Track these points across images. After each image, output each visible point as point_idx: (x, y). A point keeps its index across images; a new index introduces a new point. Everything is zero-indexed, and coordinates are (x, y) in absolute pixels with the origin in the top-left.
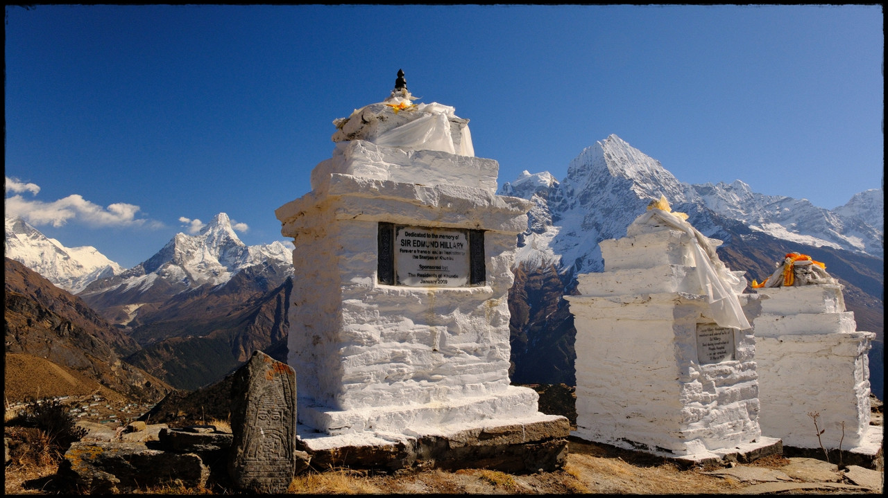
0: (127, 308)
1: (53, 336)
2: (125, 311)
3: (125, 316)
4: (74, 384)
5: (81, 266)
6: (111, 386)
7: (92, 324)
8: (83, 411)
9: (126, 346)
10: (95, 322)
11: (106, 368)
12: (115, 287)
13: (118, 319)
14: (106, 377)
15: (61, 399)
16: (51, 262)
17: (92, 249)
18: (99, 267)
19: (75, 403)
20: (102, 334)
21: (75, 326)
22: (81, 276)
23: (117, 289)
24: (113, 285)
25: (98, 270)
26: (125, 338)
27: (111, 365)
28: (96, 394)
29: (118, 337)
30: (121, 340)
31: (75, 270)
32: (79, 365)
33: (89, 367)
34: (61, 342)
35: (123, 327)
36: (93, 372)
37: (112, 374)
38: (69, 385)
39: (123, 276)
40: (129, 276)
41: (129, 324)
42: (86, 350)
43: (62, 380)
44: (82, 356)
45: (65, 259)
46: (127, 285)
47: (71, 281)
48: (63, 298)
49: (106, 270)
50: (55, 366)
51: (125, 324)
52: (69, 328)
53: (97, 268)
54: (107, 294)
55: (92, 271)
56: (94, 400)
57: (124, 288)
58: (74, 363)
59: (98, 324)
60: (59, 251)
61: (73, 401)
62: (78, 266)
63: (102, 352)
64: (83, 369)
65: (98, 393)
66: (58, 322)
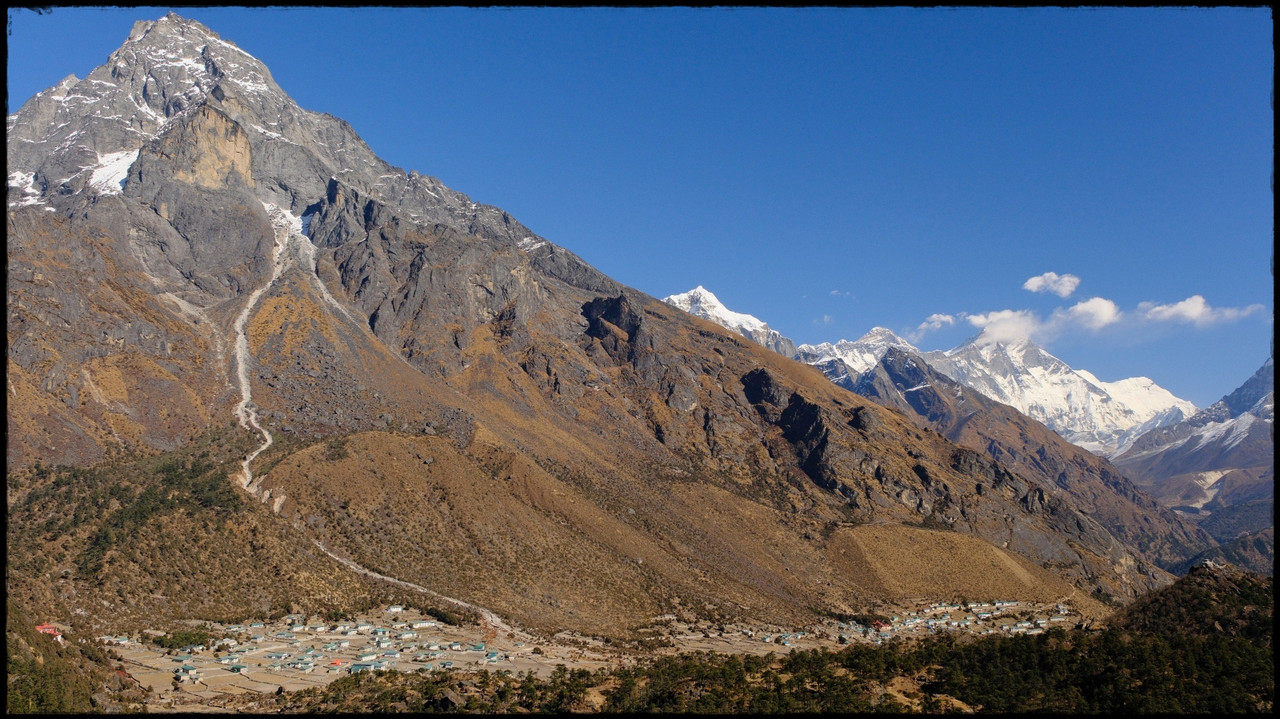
0: (1202, 478)
1: (1016, 511)
2: (1199, 483)
3: (1198, 492)
4: (1029, 585)
5: (1131, 412)
6: (1114, 599)
7: (1129, 504)
8: (1037, 626)
9: (1191, 541)
10: (1134, 499)
11: (1104, 568)
12: (1180, 442)
13: (1186, 497)
14: (1105, 583)
15: (1006, 604)
16: (1083, 408)
17: (1144, 380)
18: (1161, 410)
19: (1026, 613)
20: (1146, 519)
21: (1050, 496)
22: (1132, 429)
23: (1184, 446)
24: (1178, 438)
25: (1158, 416)
26: (1188, 528)
27: (1114, 563)
28: (1064, 603)
29: (1175, 525)
30: (1180, 531)
31: (1122, 418)
32: (1058, 558)
33: (1075, 563)
34: (1029, 520)
35: (1195, 511)
36: (1084, 572)
37: (1117, 577)
38: (1020, 584)
39: (1195, 422)
40: (1204, 422)
41: (1206, 507)
42: (1069, 536)
43: (1011, 576)
44: (1063, 545)
45: (1103, 401)
46: (1201, 437)
47: (1115, 437)
48: (1079, 460)
49: (1169, 415)
50: (1001, 554)
51: (1199, 505)
52: (1041, 498)
53: (1157, 413)
54: (1168, 454)
55: (1149, 418)
56: (1058, 612)
57: (1197, 443)
58: (1050, 555)
59: (1140, 503)
60: (1093, 388)
61: (1024, 610)
62: (1126, 412)
63: (1096, 539)
64: (1066, 566)
65: (1068, 603)
66: (1024, 489)
